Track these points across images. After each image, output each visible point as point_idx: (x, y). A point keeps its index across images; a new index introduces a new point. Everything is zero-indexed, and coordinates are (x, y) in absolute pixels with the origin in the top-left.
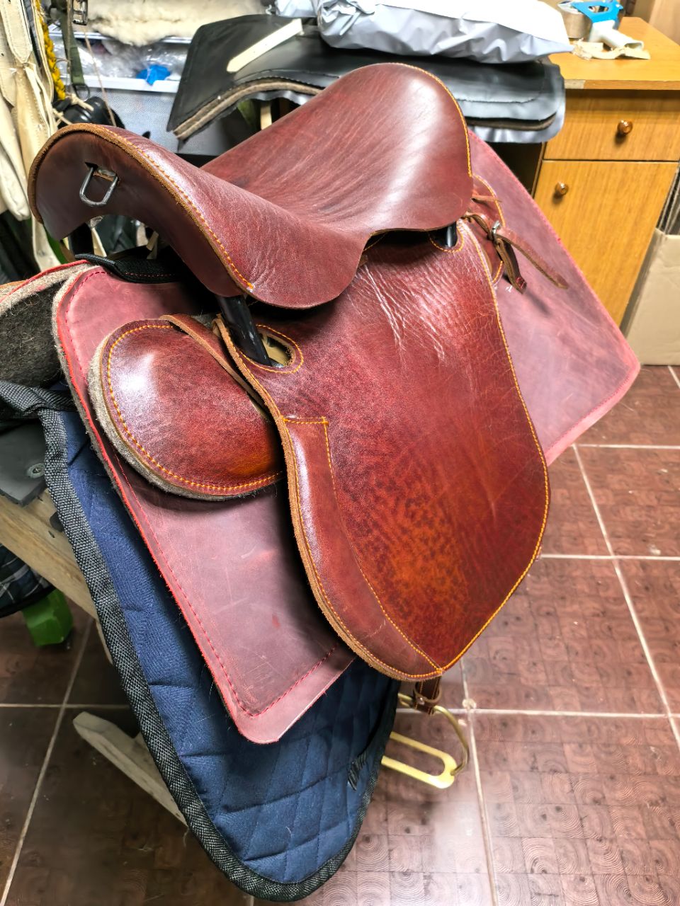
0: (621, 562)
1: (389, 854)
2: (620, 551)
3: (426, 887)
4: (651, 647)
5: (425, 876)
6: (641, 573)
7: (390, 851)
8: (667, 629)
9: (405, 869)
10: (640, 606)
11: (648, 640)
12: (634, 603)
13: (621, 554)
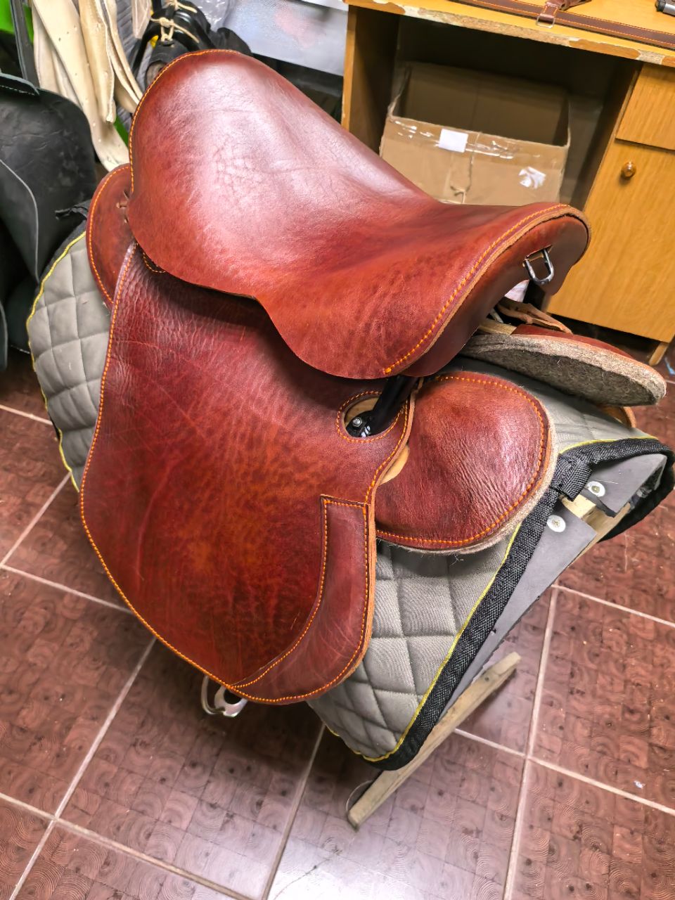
0: (561, 593)
1: (206, 784)
2: (567, 582)
3: (226, 822)
4: (545, 687)
5: (227, 814)
6: (576, 611)
7: (209, 782)
8: (572, 675)
9: (214, 802)
10: (555, 644)
11: (547, 679)
12: (552, 639)
13: (565, 586)
